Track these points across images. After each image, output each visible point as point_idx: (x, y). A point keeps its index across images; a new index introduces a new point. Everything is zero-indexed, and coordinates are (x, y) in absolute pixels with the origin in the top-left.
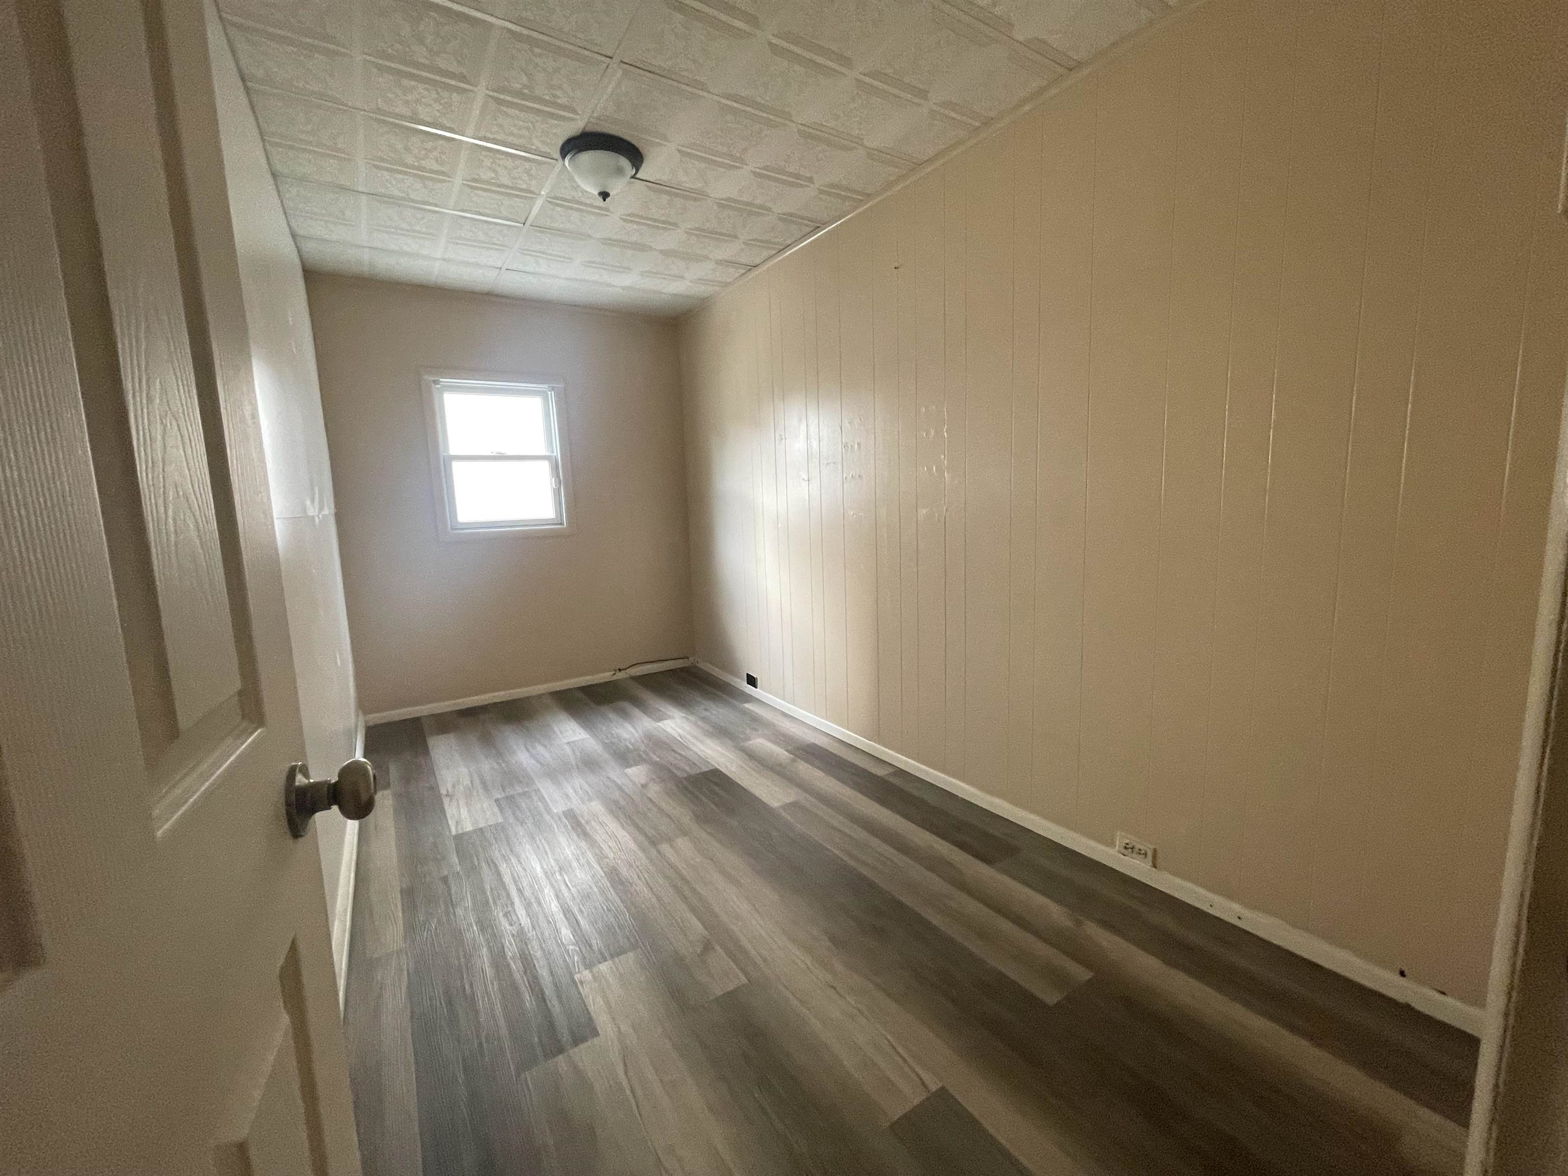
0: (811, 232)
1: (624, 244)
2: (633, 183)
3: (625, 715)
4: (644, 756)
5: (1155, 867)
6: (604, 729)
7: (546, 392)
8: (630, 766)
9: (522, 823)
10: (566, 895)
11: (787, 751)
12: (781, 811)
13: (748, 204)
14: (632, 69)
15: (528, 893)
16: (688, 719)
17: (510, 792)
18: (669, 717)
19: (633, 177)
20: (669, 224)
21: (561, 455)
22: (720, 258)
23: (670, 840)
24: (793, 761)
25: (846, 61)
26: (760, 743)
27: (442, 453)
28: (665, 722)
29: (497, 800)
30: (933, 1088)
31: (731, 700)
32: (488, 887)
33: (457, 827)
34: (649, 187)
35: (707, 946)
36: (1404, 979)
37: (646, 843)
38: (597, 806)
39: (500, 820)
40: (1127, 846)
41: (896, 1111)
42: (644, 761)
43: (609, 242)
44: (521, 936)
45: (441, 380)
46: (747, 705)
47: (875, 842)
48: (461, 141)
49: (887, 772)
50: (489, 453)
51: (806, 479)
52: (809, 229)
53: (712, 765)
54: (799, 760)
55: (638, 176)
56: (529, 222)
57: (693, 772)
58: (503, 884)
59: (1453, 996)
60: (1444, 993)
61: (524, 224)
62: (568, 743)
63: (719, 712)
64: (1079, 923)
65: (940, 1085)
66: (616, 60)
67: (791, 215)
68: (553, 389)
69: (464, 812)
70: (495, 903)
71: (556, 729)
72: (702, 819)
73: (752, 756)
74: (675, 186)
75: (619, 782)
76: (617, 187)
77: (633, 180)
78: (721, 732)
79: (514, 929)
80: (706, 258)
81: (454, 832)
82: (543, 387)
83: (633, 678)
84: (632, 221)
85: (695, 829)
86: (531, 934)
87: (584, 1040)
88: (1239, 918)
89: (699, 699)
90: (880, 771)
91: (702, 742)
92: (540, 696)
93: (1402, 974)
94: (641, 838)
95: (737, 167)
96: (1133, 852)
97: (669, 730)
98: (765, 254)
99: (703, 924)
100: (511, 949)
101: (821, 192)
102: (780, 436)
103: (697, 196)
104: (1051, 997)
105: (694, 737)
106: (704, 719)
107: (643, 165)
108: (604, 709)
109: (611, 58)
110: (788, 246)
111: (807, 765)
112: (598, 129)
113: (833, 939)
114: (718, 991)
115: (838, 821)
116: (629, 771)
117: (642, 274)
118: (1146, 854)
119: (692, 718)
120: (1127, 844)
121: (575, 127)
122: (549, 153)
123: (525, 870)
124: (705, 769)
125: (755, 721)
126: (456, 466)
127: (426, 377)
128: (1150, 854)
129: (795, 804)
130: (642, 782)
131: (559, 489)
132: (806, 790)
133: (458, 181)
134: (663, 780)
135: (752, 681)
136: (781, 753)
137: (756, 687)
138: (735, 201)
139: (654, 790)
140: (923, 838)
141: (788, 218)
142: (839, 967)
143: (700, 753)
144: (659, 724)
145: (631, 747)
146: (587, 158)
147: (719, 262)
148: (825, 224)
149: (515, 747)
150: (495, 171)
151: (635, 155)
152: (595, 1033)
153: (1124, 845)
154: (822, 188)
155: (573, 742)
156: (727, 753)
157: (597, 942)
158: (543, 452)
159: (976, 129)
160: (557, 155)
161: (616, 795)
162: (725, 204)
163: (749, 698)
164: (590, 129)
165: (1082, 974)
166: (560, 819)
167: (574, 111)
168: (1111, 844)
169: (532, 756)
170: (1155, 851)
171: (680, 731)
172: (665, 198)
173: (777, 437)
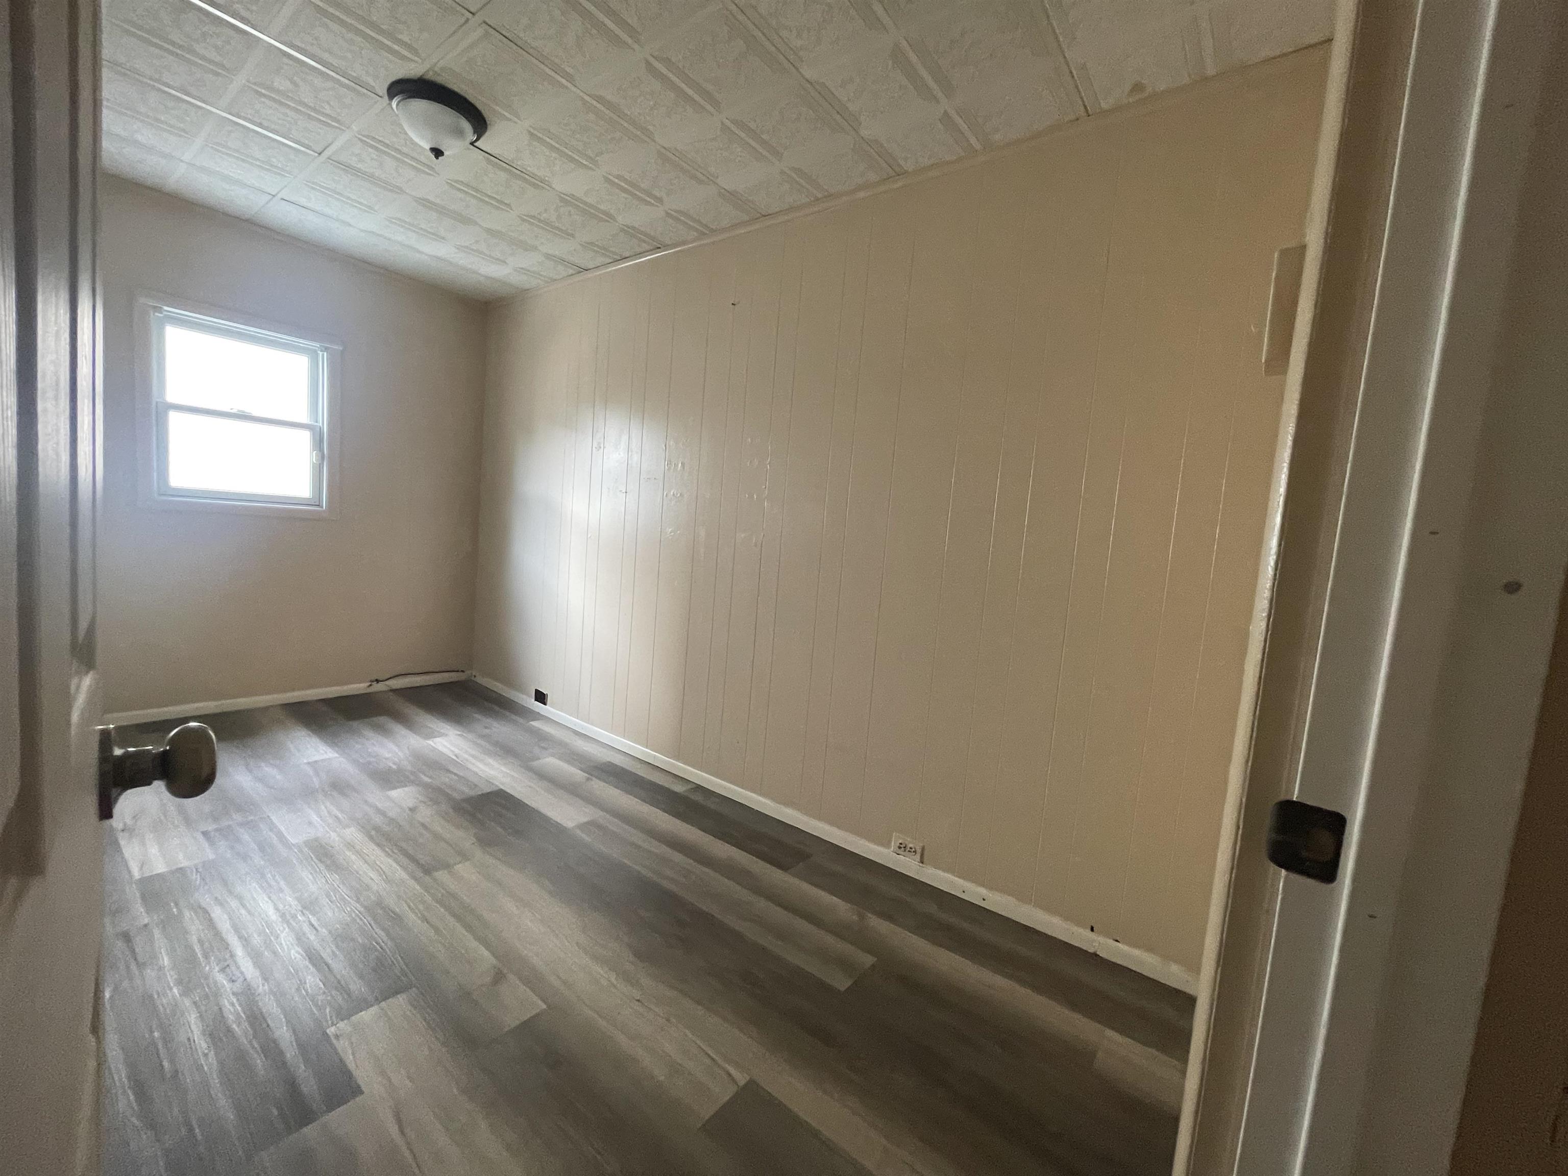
0: (651, 250)
1: (442, 211)
2: (469, 149)
3: (382, 730)
4: (412, 778)
5: (922, 863)
6: (358, 746)
7: (315, 351)
8: (395, 788)
9: (245, 858)
10: (312, 938)
11: (582, 770)
12: (578, 832)
13: (591, 206)
14: (493, 32)
15: (256, 940)
16: (465, 738)
17: (225, 823)
18: (441, 735)
19: (472, 144)
20: (503, 205)
21: (329, 424)
22: (550, 252)
23: (447, 866)
24: (588, 779)
25: (716, 104)
26: (551, 762)
27: (155, 398)
28: (438, 740)
29: (205, 834)
30: (742, 1082)
31: (514, 717)
32: (194, 939)
33: (141, 868)
34: (488, 159)
35: (499, 977)
36: (1094, 933)
37: (419, 874)
38: (353, 833)
39: (211, 856)
40: (901, 846)
41: (707, 1111)
42: (412, 782)
43: (425, 203)
44: (248, 996)
45: (166, 308)
46: (533, 723)
47: (678, 857)
48: (259, 39)
49: (684, 789)
50: (226, 408)
51: (624, 491)
52: (647, 247)
53: (497, 786)
54: (594, 778)
55: (476, 144)
56: (327, 153)
57: (473, 793)
58: (217, 934)
59: (1123, 943)
60: (1117, 941)
61: (320, 154)
62: (309, 763)
63: (500, 729)
64: (862, 917)
65: (748, 1078)
66: (478, 18)
67: (633, 228)
68: (326, 349)
69: (154, 850)
70: (206, 956)
71: (291, 746)
72: (485, 843)
73: (542, 776)
74: (518, 168)
75: (379, 805)
76: (453, 148)
77: (472, 147)
78: (506, 751)
79: (237, 987)
80: (535, 248)
81: (137, 875)
82: (316, 345)
83: (394, 691)
84: (459, 190)
85: (478, 854)
86: (261, 988)
87: (343, 1101)
88: (984, 900)
89: (477, 716)
90: (679, 788)
91: (481, 761)
92: (266, 709)
93: (1092, 929)
94: (412, 866)
95: (590, 168)
96: (905, 851)
97: (440, 748)
98: (600, 260)
99: (493, 954)
100: (232, 1007)
101: (668, 215)
102: (599, 443)
103: (539, 183)
104: (842, 983)
105: (473, 756)
106: (483, 737)
107: (487, 134)
108: (355, 724)
109: (473, 14)
110: (625, 258)
111: (602, 784)
112: (440, 80)
113: (638, 955)
114: (511, 1021)
115: (638, 837)
116: (394, 793)
117: (460, 248)
118: (915, 852)
119: (470, 736)
120: (901, 844)
121: (413, 69)
122: (374, 87)
123: (249, 912)
124: (488, 790)
125: (542, 738)
126: (174, 417)
127: (142, 300)
128: (919, 851)
129: (592, 824)
130: (411, 805)
131: (320, 466)
132: (602, 808)
133: (239, 80)
134: (436, 802)
135: (541, 697)
136: (575, 773)
137: (545, 704)
138: (578, 199)
139: (426, 814)
140: (723, 850)
141: (630, 231)
142: (646, 981)
143: (480, 773)
144: (430, 742)
145: (394, 767)
146: (420, 106)
147: (548, 257)
148: (666, 247)
149: (230, 769)
150: (295, 84)
151: (480, 123)
152: (357, 1091)
153: (898, 845)
154: (669, 211)
155: (316, 762)
156: (513, 773)
157: (357, 986)
158: (304, 418)
159: (817, 199)
160: (383, 91)
161: (378, 820)
162: (568, 200)
163: (537, 716)
164: (430, 76)
165: (868, 960)
166: (301, 851)
167: (415, 52)
168: (887, 845)
169: (260, 780)
170: (923, 849)
171: (457, 751)
172: (503, 175)
173: (595, 445)
